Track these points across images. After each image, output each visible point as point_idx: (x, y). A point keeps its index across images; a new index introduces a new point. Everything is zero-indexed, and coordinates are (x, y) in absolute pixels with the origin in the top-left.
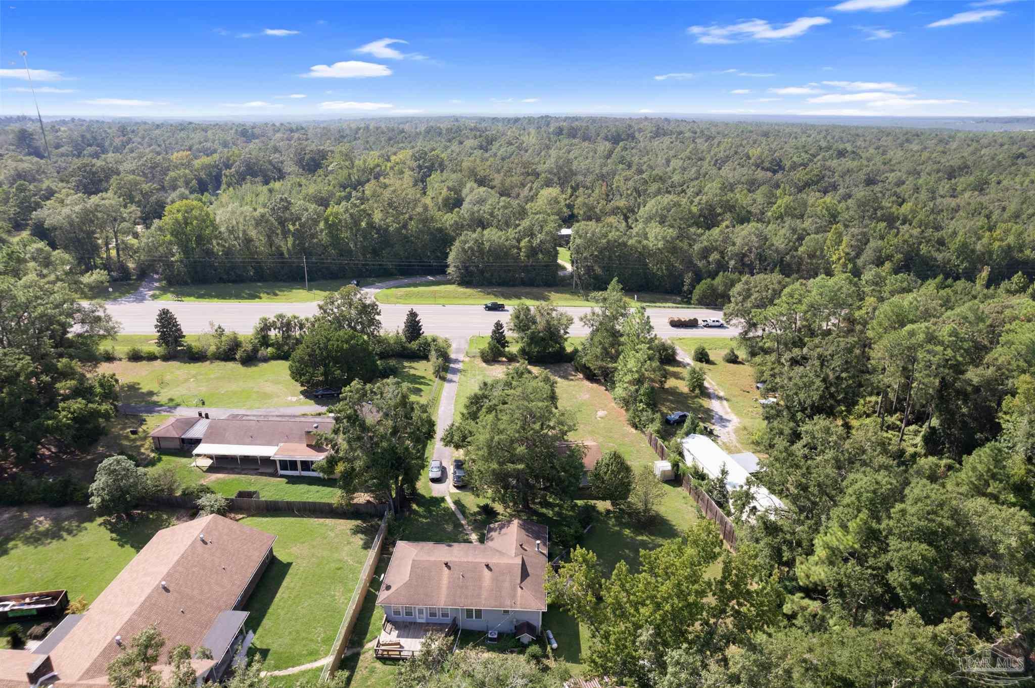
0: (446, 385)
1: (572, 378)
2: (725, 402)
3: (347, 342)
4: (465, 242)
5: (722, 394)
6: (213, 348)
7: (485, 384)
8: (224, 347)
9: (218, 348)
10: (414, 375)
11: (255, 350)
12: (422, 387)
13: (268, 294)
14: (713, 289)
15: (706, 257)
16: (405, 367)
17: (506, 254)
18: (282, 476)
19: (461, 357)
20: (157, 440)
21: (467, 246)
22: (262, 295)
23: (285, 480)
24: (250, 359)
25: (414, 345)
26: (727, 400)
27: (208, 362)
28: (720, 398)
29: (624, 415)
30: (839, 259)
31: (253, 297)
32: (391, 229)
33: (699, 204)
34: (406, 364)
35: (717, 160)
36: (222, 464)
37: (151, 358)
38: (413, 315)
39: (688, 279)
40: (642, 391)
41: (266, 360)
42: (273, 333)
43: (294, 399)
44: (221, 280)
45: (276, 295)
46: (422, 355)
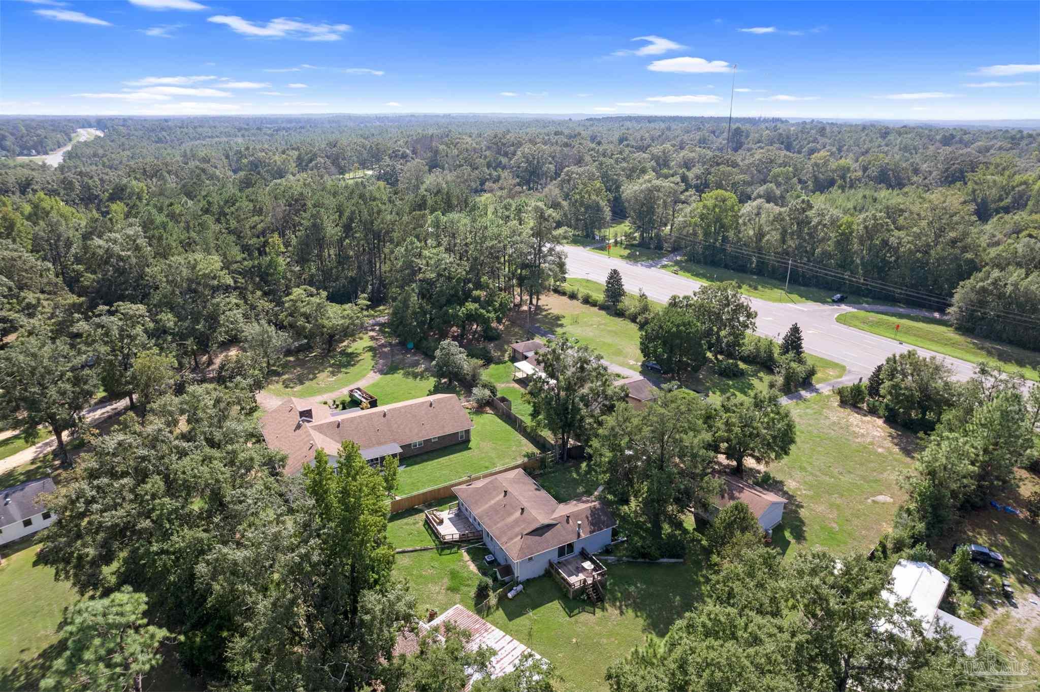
6: (633, 310)
10: (752, 385)
13: (750, 286)
19: (826, 389)
20: (514, 350)
22: (744, 286)
27: (622, 319)
34: (761, 374)
38: (795, 330)
44: (726, 267)
45: (756, 289)
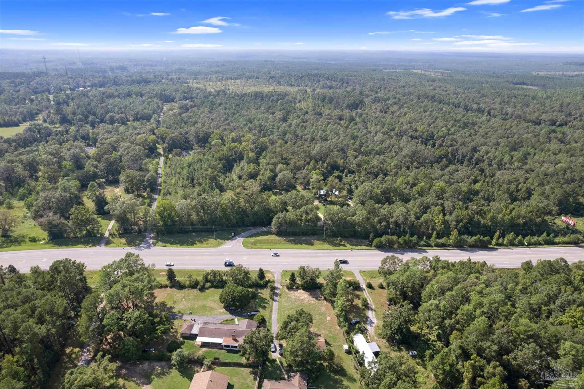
0: (274, 303)
1: (319, 298)
2: (374, 312)
3: (241, 293)
4: (279, 218)
5: (373, 307)
6: (187, 283)
7: (289, 316)
8: (192, 284)
9: (190, 283)
10: (262, 298)
11: (204, 285)
12: (266, 305)
13: (199, 241)
14: (381, 242)
15: (381, 223)
16: (258, 293)
17: (296, 224)
18: (225, 349)
19: (280, 287)
20: (182, 334)
21: (280, 220)
22: (197, 242)
23: (226, 351)
24: (203, 289)
25: (262, 282)
26: (375, 311)
27: (187, 289)
28: (372, 310)
29: (336, 320)
30: (439, 222)
31: (193, 244)
32: (248, 210)
33: (381, 188)
34: (259, 291)
35: (401, 131)
36: (204, 345)
37: (166, 287)
38: (261, 270)
39: (371, 236)
40: (342, 315)
41: (208, 288)
42: (209, 277)
43: (222, 311)
46: (265, 286)
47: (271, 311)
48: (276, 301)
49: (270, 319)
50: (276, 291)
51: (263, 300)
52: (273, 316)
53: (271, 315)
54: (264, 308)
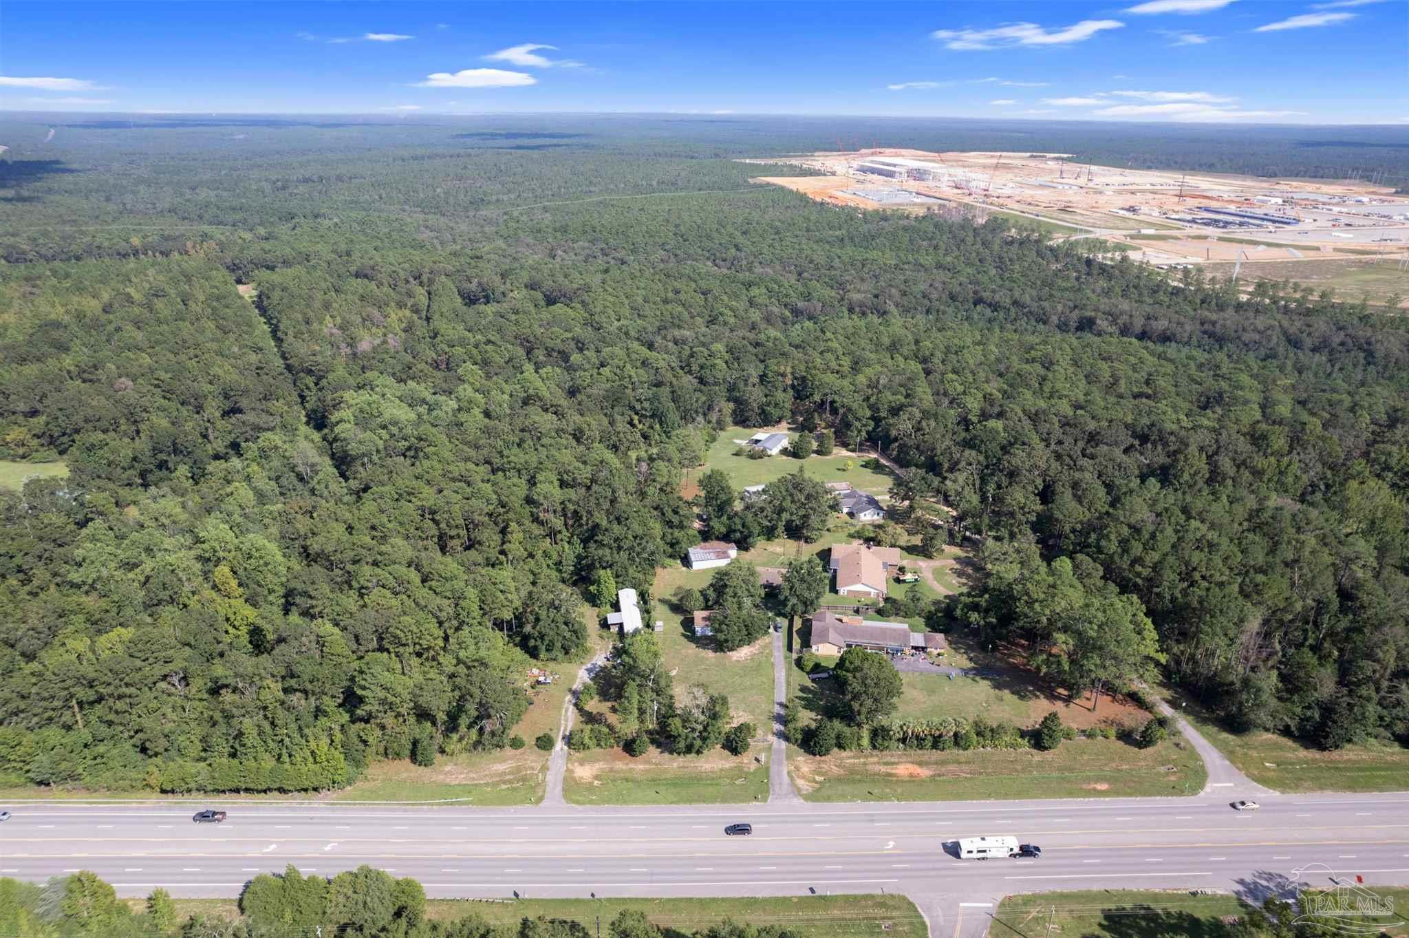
0: (783, 702)
10: (812, 711)
19: (774, 741)
47: (788, 683)
48: (781, 704)
49: (789, 670)
50: (782, 728)
51: (809, 705)
52: (783, 674)
53: (788, 676)
54: (804, 689)
